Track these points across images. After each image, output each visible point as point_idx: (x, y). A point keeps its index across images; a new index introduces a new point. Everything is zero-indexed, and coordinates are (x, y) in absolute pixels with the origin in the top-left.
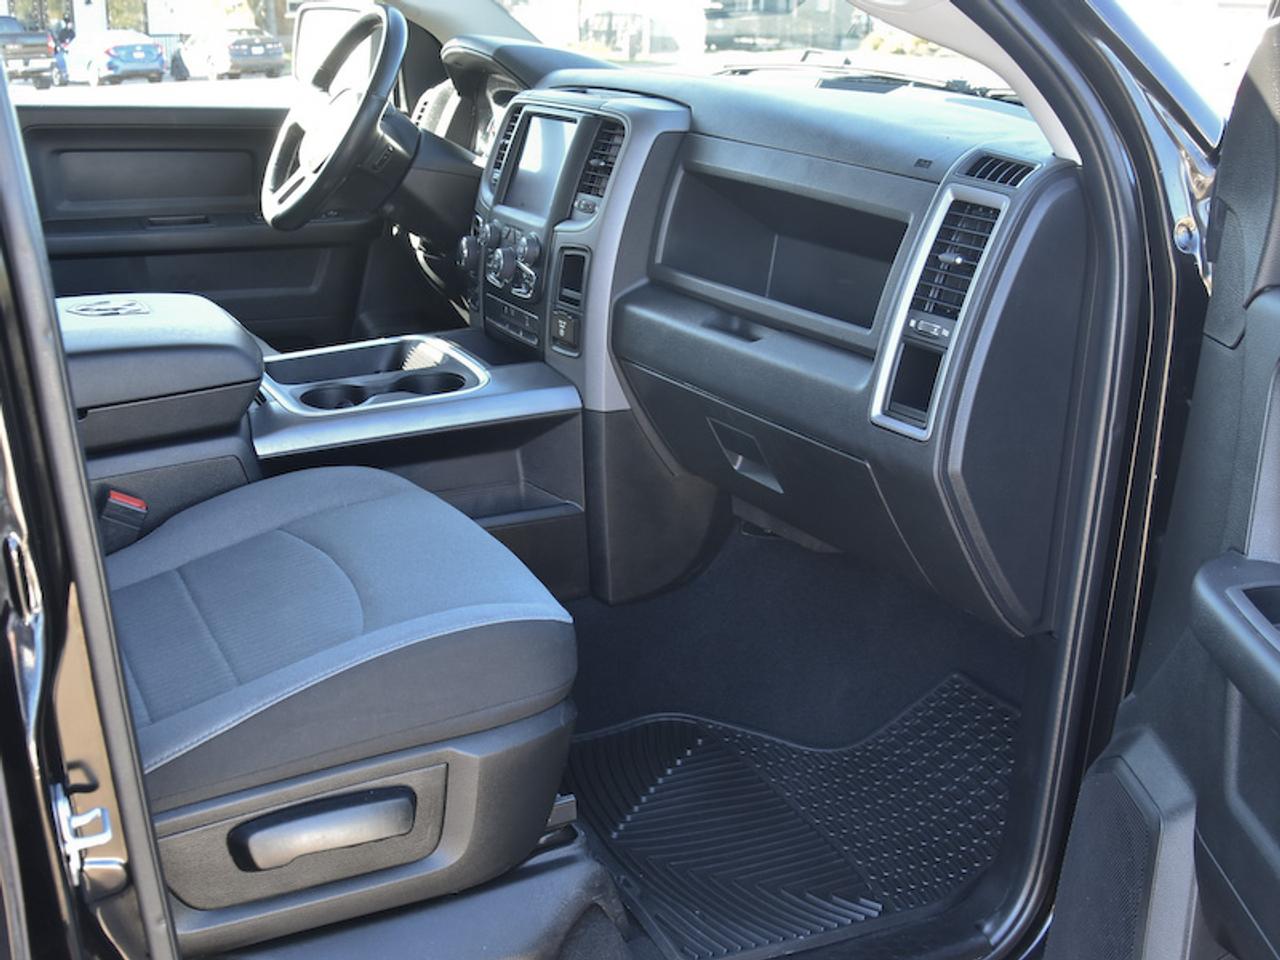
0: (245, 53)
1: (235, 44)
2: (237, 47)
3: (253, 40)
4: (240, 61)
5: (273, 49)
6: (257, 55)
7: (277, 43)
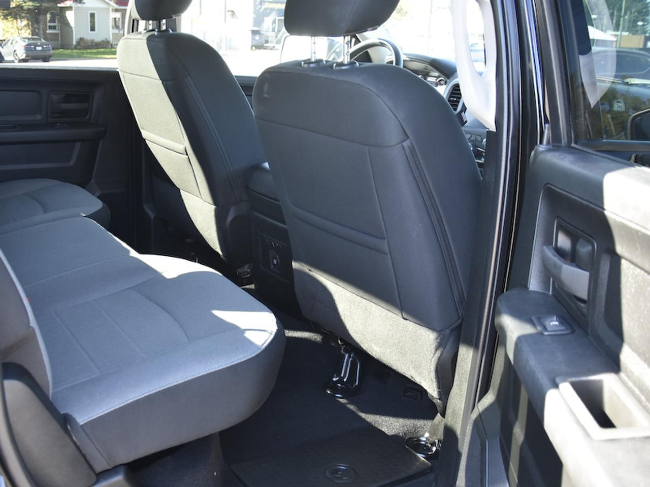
0: (33, 49)
1: (27, 45)
2: (29, 47)
3: (37, 43)
4: (30, 53)
5: (47, 47)
6: (39, 51)
7: (48, 45)
